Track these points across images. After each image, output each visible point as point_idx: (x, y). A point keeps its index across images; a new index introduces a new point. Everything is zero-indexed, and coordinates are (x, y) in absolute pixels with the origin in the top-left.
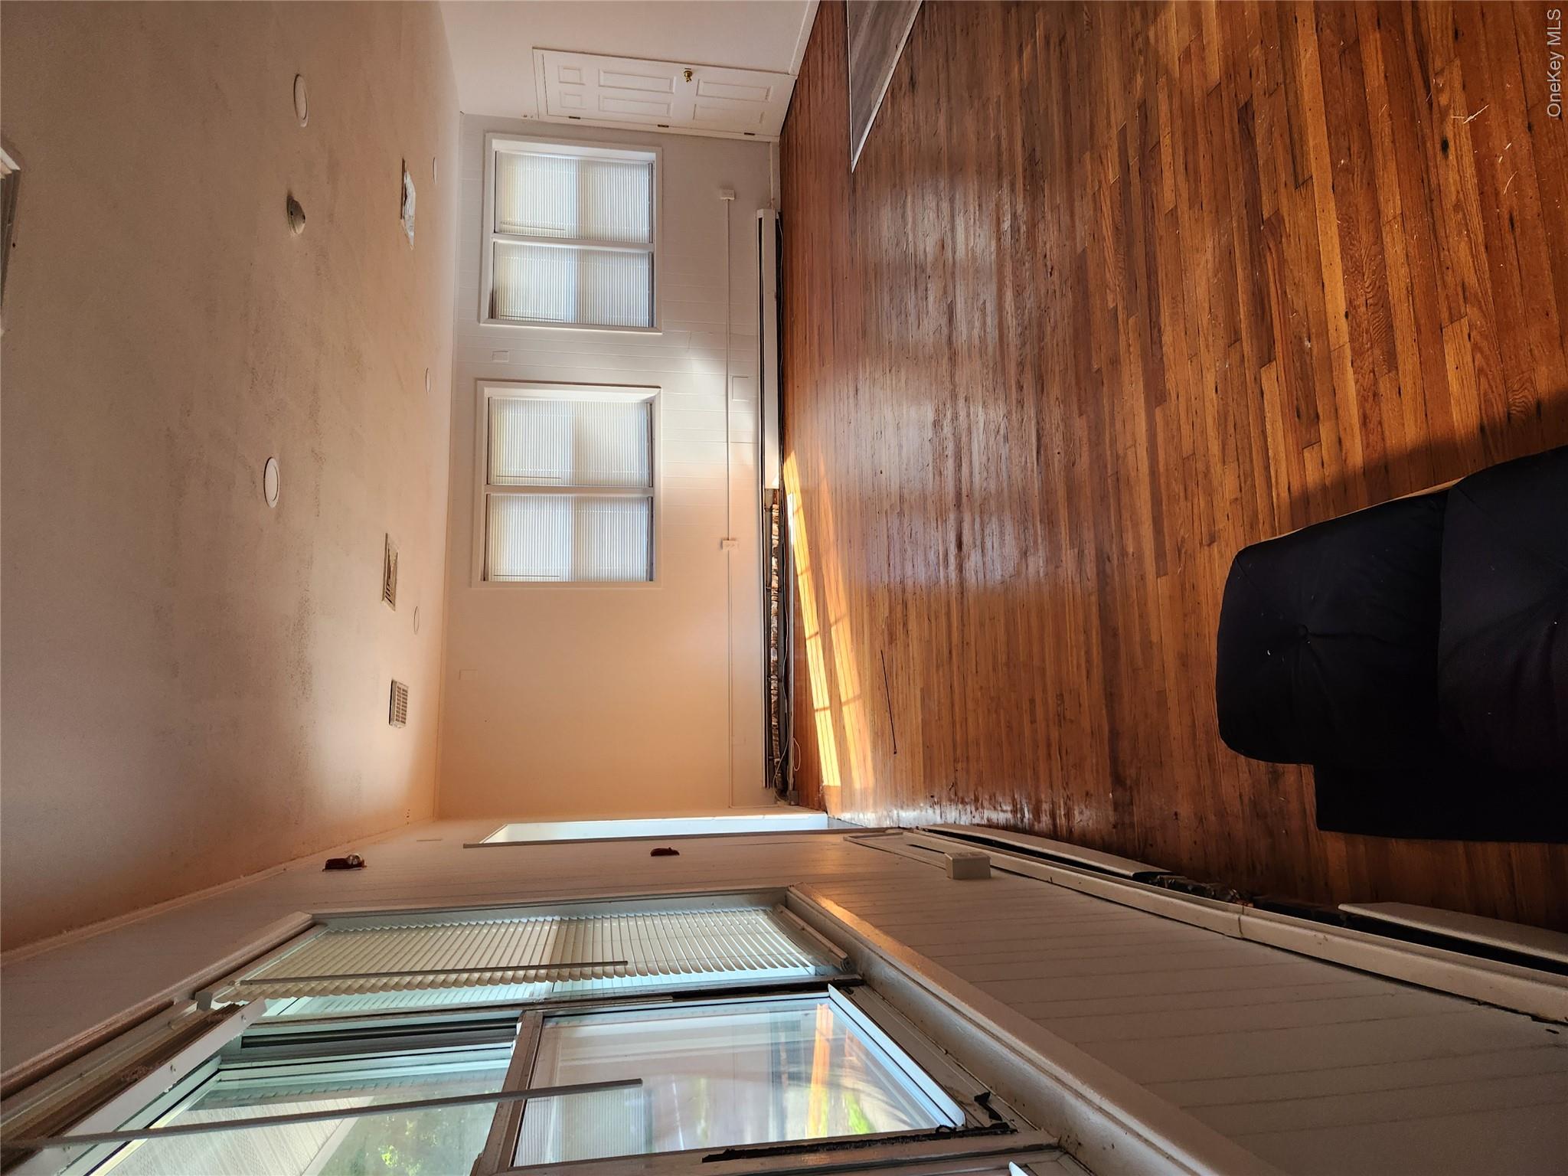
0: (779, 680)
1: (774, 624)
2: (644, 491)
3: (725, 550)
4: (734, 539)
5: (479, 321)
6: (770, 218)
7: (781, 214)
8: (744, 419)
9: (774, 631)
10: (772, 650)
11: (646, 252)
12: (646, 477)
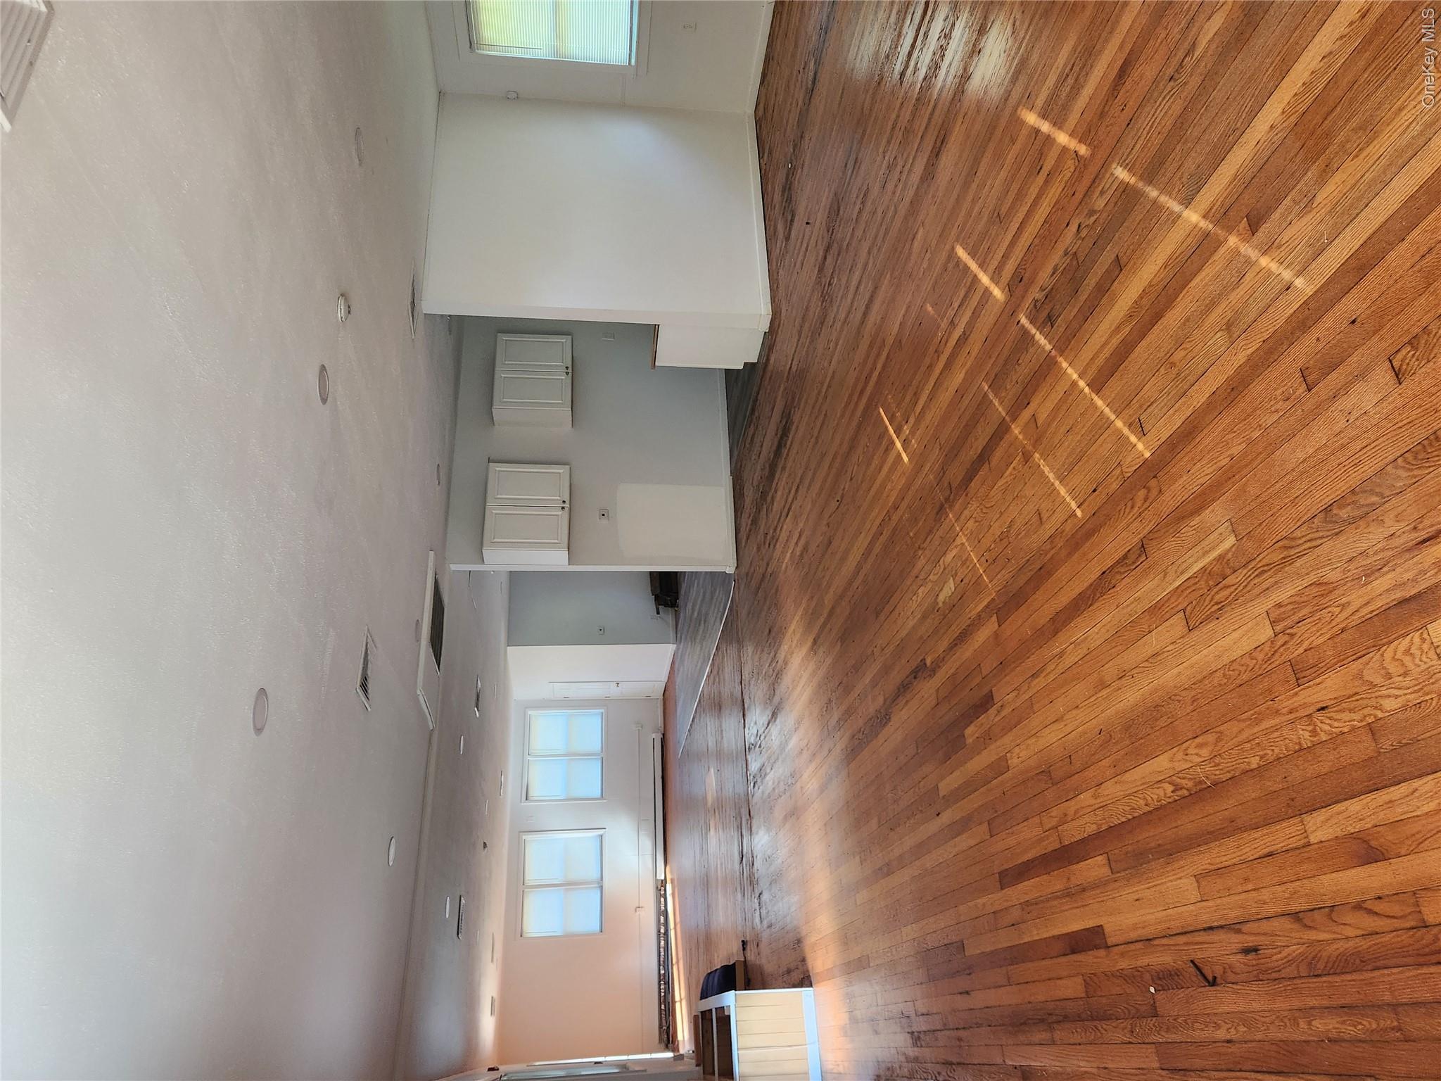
0: (665, 984)
1: (662, 954)
2: (598, 883)
3: (638, 913)
4: (642, 907)
5: (521, 802)
6: (658, 737)
7: (664, 735)
8: (647, 844)
9: (662, 957)
10: (661, 967)
11: (599, 757)
12: (599, 875)
